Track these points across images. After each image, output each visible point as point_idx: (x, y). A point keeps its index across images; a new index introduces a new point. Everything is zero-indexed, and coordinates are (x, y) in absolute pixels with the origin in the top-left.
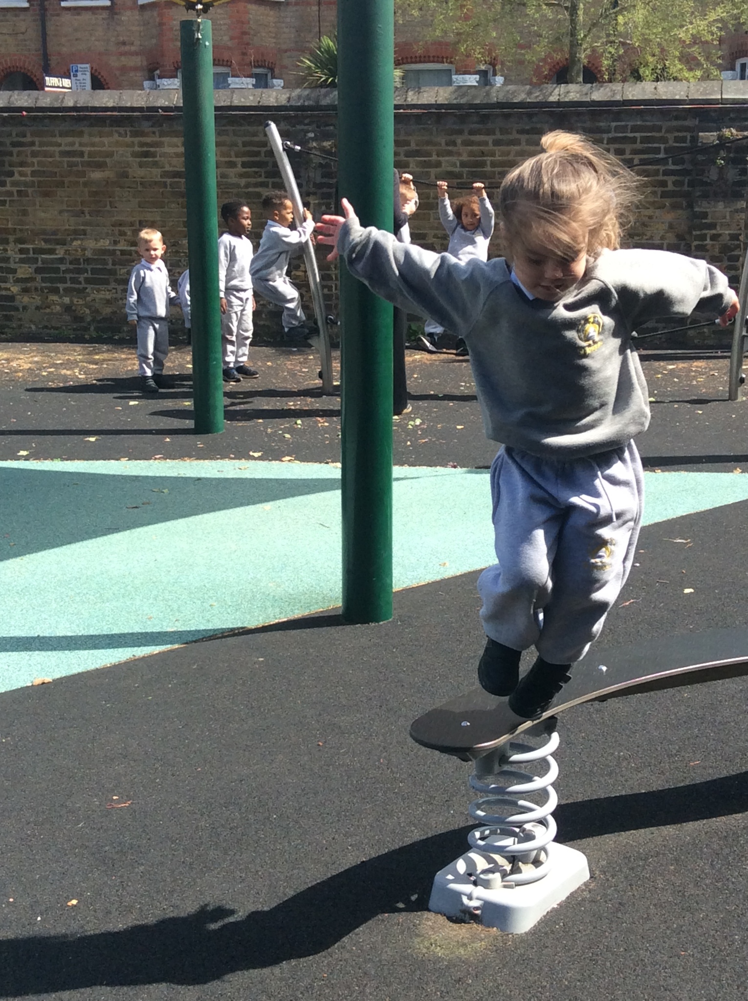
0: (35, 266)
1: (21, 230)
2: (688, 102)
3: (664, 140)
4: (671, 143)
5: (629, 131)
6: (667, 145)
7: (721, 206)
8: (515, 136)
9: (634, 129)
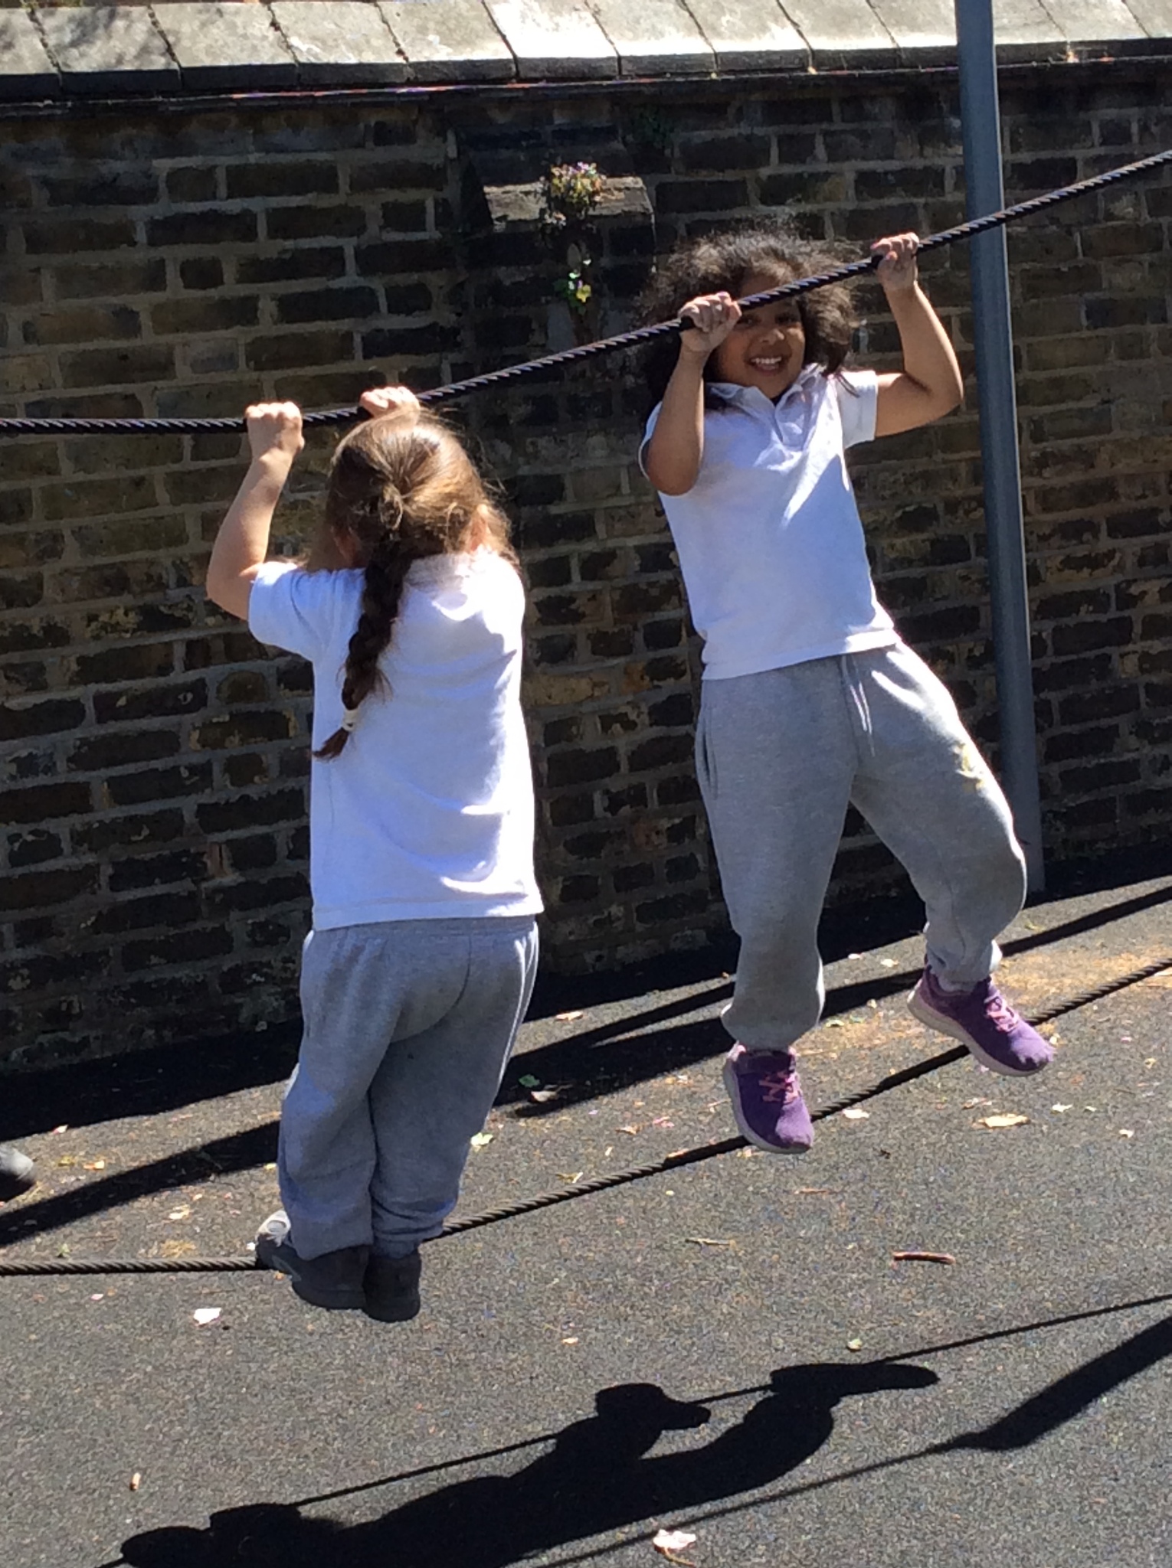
2: (409, 73)
3: (349, 221)
4: (376, 232)
5: (222, 191)
6: (365, 240)
9: (242, 182)
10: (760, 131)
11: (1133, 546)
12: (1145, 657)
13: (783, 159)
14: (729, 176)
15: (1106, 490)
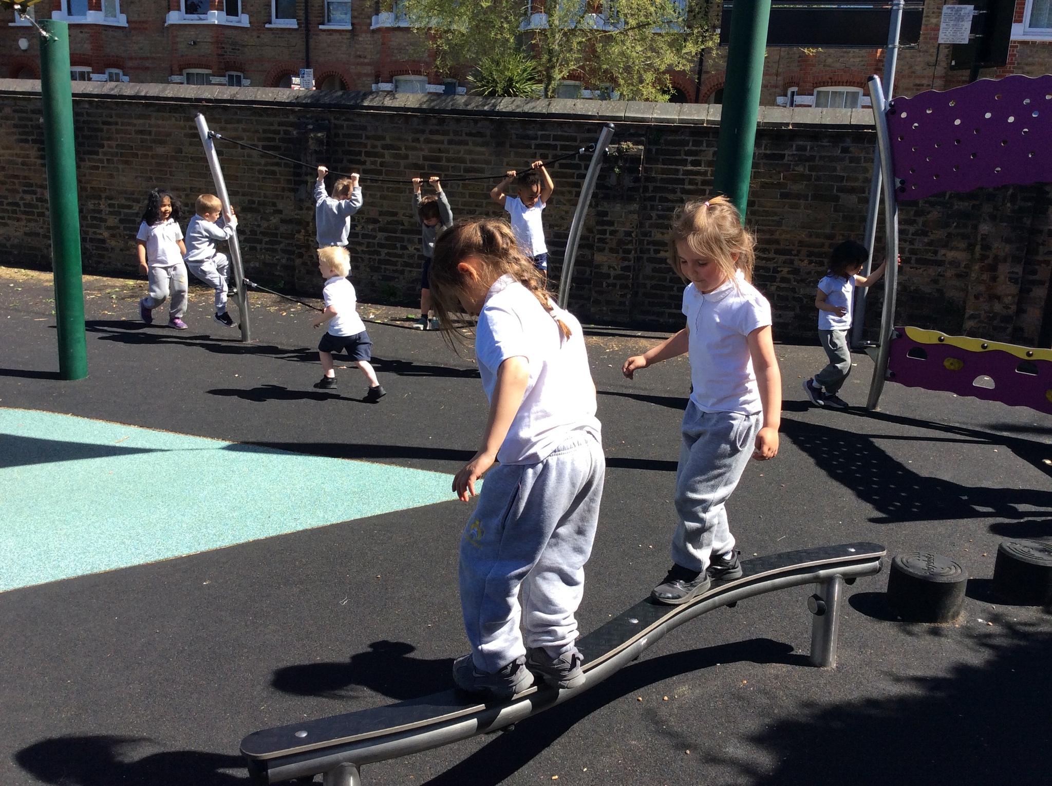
0: (118, 218)
1: (109, 189)
5: (552, 139)
7: (618, 207)
8: (464, 138)
10: (687, 138)
11: (783, 258)
12: (778, 287)
13: (693, 145)
14: (676, 148)
15: (777, 242)
